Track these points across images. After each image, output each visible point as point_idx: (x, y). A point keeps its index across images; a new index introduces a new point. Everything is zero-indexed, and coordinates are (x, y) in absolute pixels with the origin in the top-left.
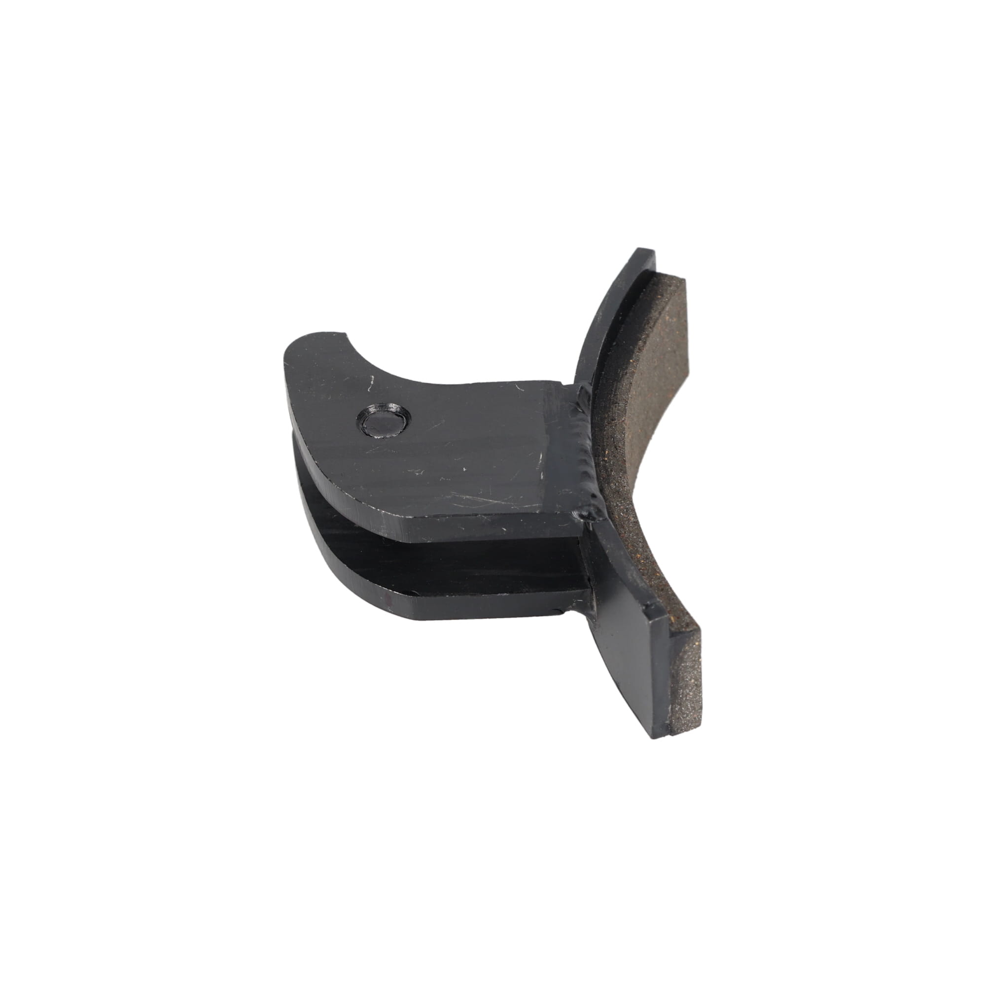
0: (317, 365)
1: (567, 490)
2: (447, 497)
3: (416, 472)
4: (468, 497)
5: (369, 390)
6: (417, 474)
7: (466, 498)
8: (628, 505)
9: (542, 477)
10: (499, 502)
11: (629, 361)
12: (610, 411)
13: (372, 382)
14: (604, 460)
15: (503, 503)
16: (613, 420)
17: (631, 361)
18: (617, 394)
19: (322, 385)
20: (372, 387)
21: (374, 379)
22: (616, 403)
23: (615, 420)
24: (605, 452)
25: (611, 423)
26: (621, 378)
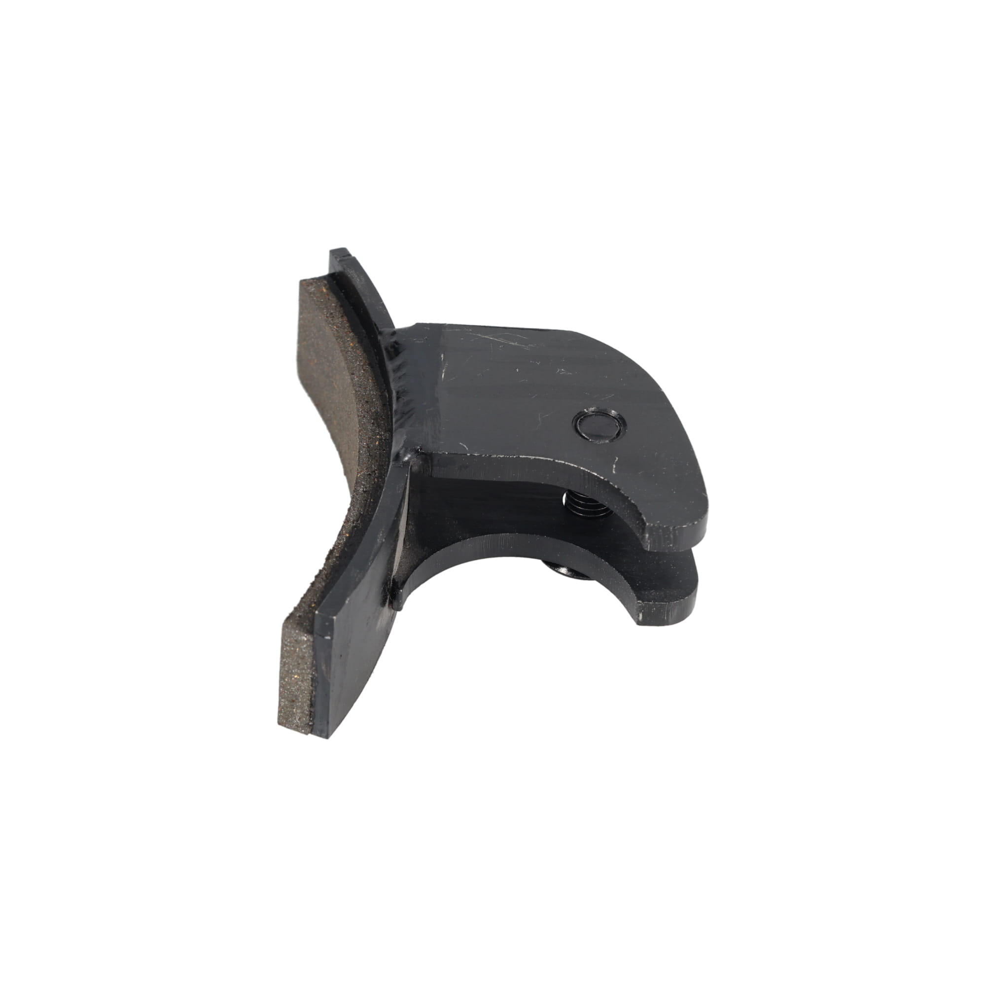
0: (672, 490)
1: (418, 342)
2: (532, 345)
3: (563, 371)
4: (513, 344)
5: (617, 458)
6: (563, 370)
7: (515, 343)
8: (359, 391)
9: (442, 356)
10: (483, 337)
11: (349, 534)
12: (373, 485)
13: (614, 466)
14: (381, 435)
15: (479, 335)
16: (370, 474)
17: (347, 535)
18: (364, 501)
19: (665, 468)
20: (614, 462)
21: (612, 470)
22: (366, 491)
23: (367, 475)
24: (379, 443)
25: (372, 472)
26: (359, 517)
